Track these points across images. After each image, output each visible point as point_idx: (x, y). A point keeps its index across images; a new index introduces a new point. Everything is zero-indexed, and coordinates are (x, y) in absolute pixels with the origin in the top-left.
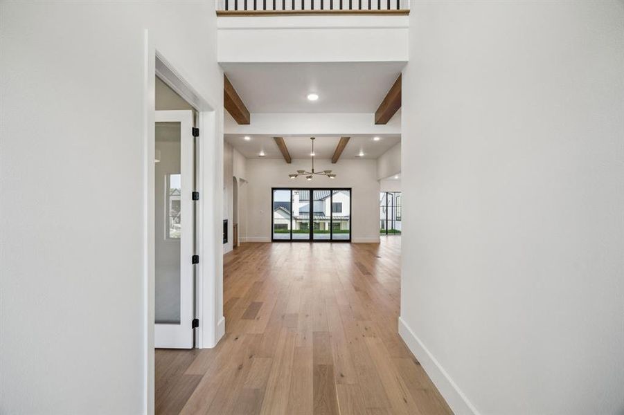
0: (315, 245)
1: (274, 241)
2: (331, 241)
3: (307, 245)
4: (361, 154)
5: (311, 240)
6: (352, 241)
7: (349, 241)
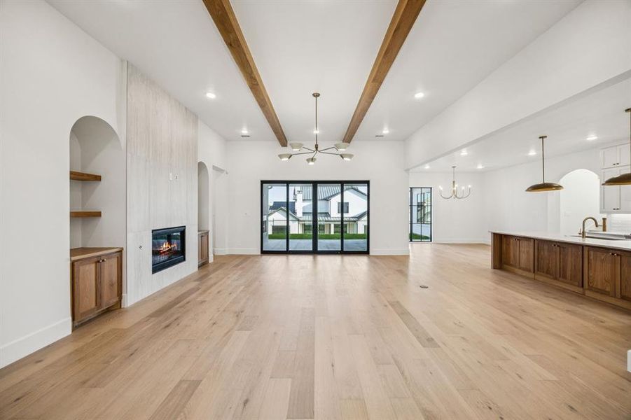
0: (320, 258)
1: (264, 252)
2: (342, 252)
3: (310, 258)
4: (386, 131)
5: (315, 252)
6: (371, 253)
7: (367, 253)
